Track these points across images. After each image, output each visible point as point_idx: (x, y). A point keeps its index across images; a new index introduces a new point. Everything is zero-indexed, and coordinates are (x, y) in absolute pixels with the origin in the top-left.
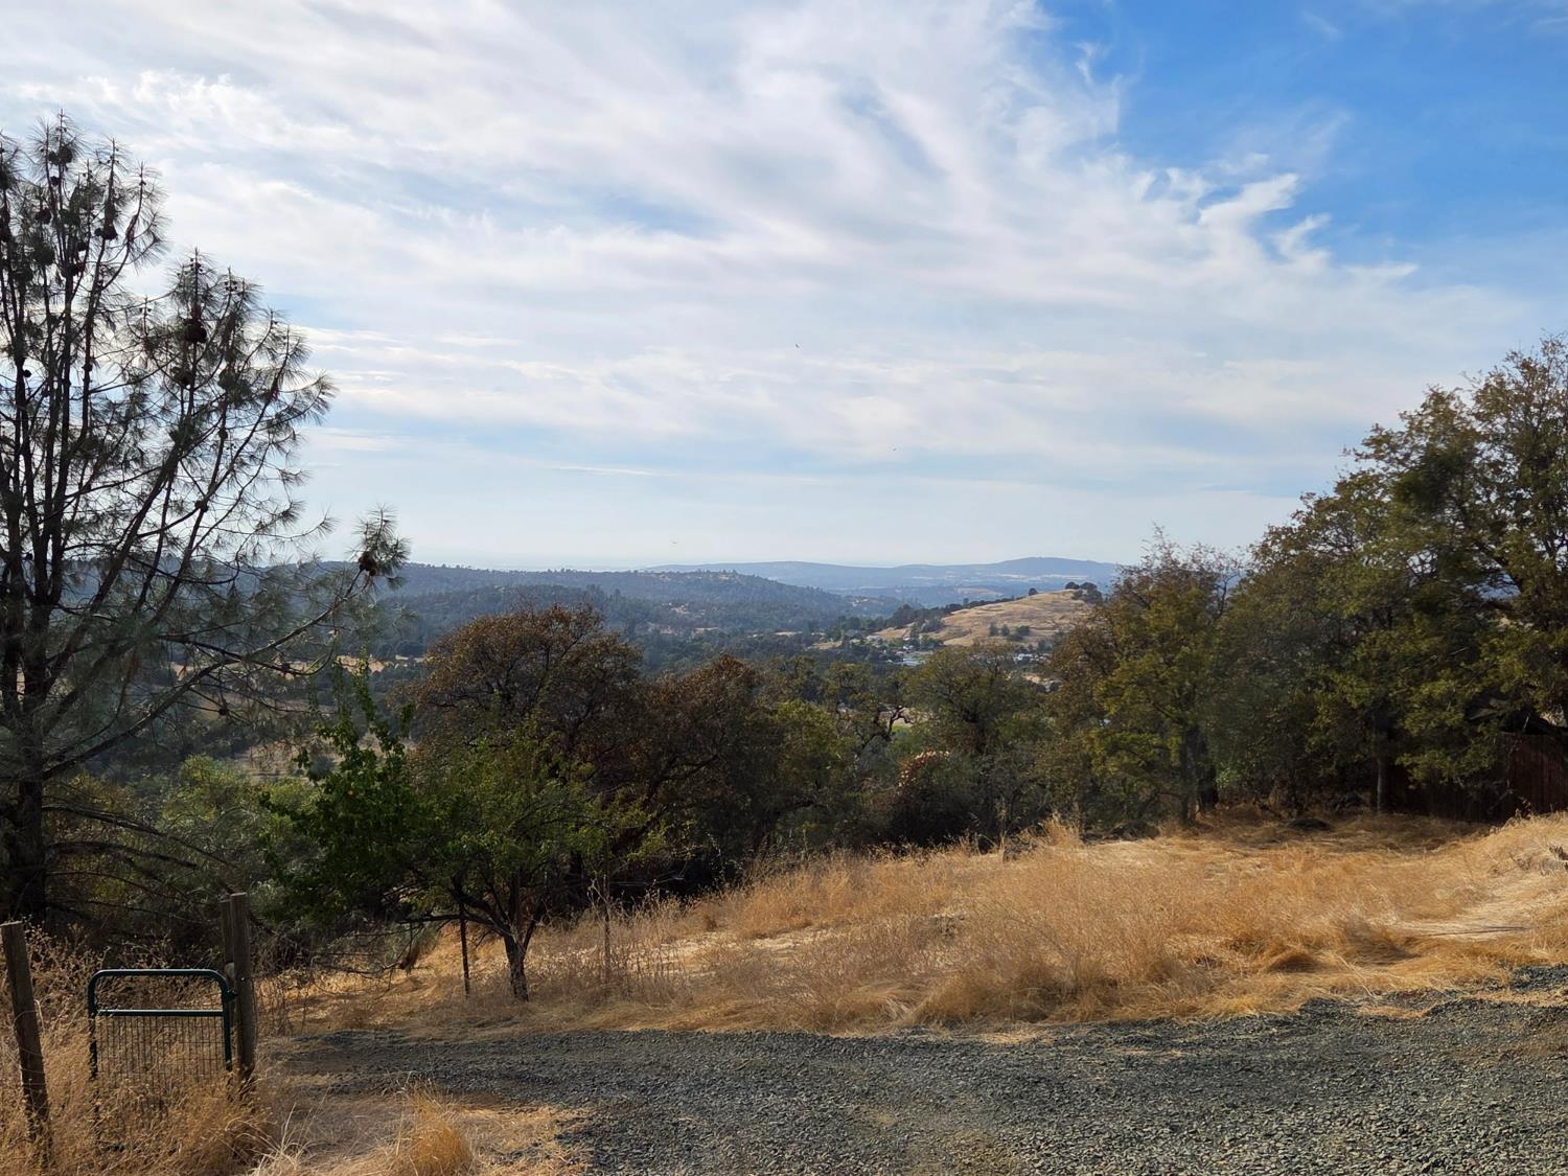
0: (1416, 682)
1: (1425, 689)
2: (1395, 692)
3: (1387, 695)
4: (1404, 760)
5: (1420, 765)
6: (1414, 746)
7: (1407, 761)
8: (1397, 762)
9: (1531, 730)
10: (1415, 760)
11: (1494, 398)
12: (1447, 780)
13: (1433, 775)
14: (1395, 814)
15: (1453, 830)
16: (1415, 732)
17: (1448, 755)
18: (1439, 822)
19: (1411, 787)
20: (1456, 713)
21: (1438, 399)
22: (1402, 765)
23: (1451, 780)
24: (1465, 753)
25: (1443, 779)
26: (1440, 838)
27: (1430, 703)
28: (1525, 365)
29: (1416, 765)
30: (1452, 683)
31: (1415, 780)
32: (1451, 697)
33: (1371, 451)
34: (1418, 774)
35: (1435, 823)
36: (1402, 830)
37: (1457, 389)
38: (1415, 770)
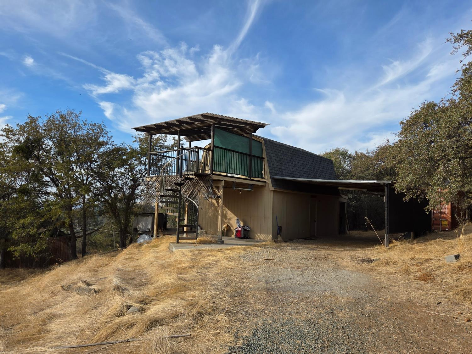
1: (22, 221)
2: (9, 223)
3: (6, 225)
4: (12, 249)
6: (16, 243)
8: (8, 250)
9: (59, 235)
10: (16, 248)
12: (28, 255)
13: (23, 253)
14: (6, 269)
16: (16, 238)
20: (33, 229)
27: (23, 227)
29: (16, 250)
32: (31, 224)
34: (17, 254)
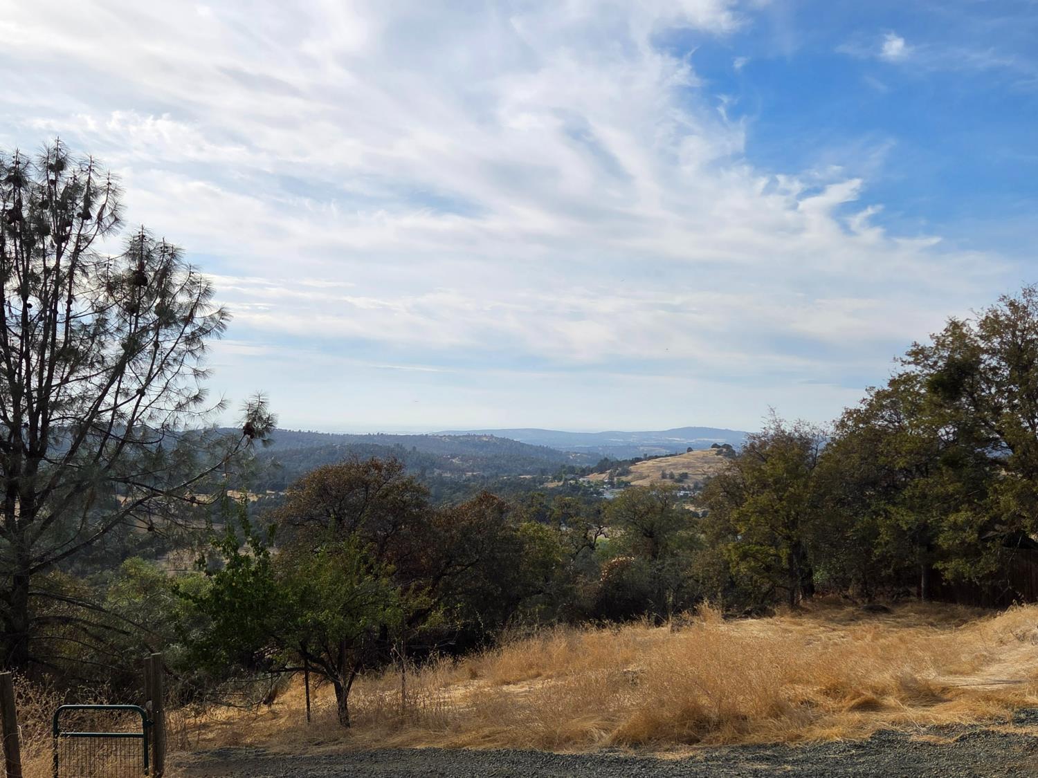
0: (946, 513)
1: (952, 518)
2: (932, 519)
3: (926, 522)
4: (939, 565)
5: (951, 569)
6: (946, 556)
7: (941, 566)
8: (934, 567)
9: (1022, 546)
10: (947, 565)
11: (992, 325)
12: (967, 579)
13: (959, 576)
14: (934, 602)
15: (972, 613)
16: (945, 547)
17: (967, 562)
18: (963, 607)
19: (944, 584)
20: (972, 534)
21: (955, 326)
22: (938, 568)
23: (970, 579)
24: (979, 561)
25: (965, 578)
26: (965, 619)
27: (955, 527)
28: (1012, 304)
29: (946, 569)
30: (969, 514)
31: (946, 580)
32: (969, 523)
33: (912, 359)
34: (948, 575)
35: (961, 609)
36: (939, 613)
37: (967, 319)
38: (946, 573)
